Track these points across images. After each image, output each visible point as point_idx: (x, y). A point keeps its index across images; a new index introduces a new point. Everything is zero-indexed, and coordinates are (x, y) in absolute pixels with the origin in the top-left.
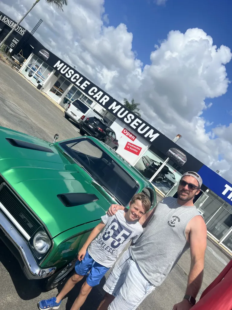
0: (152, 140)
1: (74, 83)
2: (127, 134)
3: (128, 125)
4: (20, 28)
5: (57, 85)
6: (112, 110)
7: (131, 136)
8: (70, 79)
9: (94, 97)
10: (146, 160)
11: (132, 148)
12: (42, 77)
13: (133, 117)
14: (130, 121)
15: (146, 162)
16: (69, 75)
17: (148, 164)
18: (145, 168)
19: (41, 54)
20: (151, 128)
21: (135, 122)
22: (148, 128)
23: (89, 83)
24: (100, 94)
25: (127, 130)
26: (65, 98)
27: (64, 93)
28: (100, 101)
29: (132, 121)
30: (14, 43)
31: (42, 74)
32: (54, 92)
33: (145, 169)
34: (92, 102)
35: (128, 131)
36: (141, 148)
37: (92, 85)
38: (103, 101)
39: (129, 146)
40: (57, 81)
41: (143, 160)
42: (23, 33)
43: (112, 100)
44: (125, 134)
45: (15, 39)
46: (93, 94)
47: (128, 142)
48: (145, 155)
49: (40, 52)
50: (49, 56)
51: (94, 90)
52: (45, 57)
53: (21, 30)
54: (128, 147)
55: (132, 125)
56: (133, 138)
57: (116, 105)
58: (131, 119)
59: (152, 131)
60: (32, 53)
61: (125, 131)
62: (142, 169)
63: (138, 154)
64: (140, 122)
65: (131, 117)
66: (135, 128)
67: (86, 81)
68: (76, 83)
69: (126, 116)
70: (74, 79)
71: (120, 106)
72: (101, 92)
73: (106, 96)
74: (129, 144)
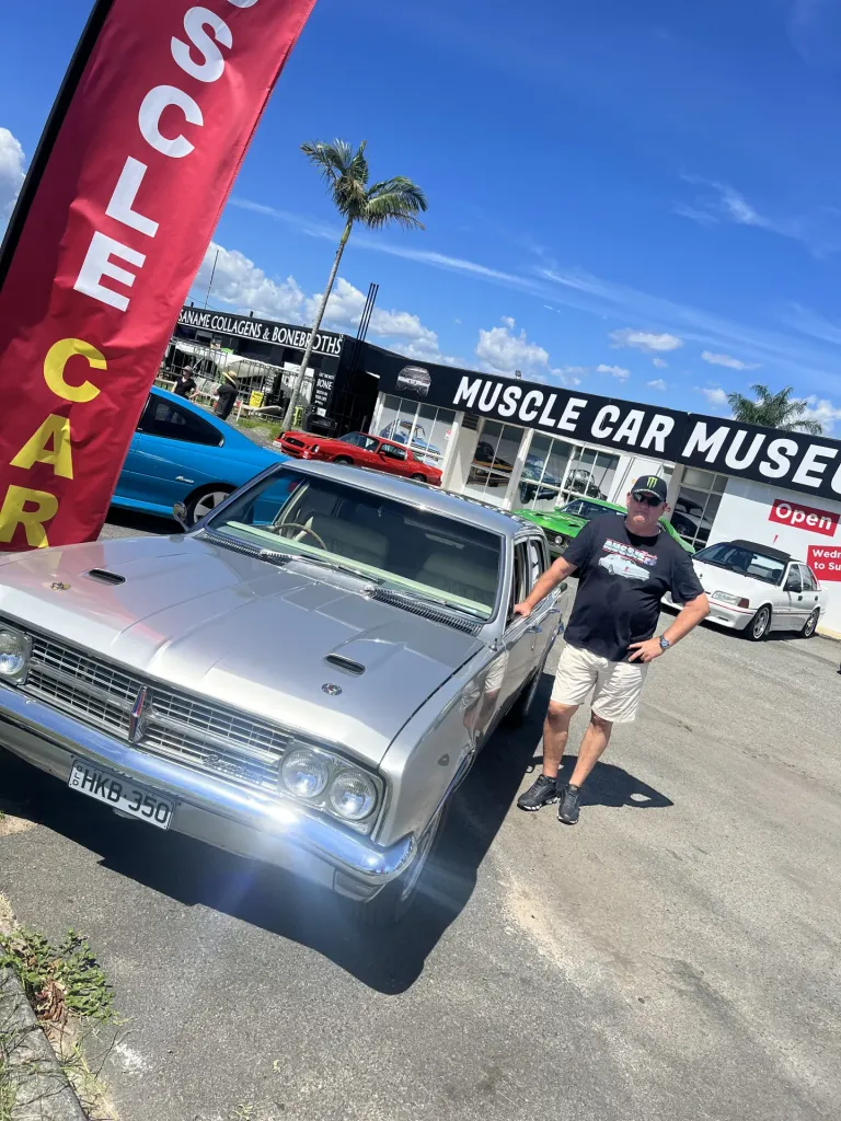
1: (534, 424)
2: (794, 519)
3: (786, 482)
4: (325, 337)
5: (483, 453)
6: (698, 458)
7: (811, 520)
8: (515, 418)
9: (617, 438)
12: (430, 450)
13: (792, 448)
14: (785, 466)
16: (507, 407)
19: (406, 384)
21: (808, 463)
23: (583, 403)
24: (634, 420)
25: (791, 504)
26: (522, 486)
27: (515, 470)
28: (645, 444)
29: (795, 462)
30: (324, 390)
31: (429, 441)
32: (483, 481)
34: (617, 458)
35: (795, 507)
37: (596, 403)
38: (654, 439)
39: (821, 560)
40: (479, 444)
42: (336, 349)
43: (685, 424)
44: (787, 522)
45: (321, 378)
46: (609, 430)
47: (811, 548)
49: (400, 378)
50: (429, 379)
51: (608, 415)
52: (418, 387)
53: (330, 344)
54: (822, 566)
55: (800, 477)
56: (826, 522)
57: (709, 433)
58: (789, 457)
60: (380, 393)
64: (831, 453)
65: (782, 451)
66: (817, 486)
67: (572, 400)
68: (541, 422)
69: (762, 455)
70: (528, 412)
71: (723, 431)
72: (634, 411)
73: (657, 416)
74: (817, 553)
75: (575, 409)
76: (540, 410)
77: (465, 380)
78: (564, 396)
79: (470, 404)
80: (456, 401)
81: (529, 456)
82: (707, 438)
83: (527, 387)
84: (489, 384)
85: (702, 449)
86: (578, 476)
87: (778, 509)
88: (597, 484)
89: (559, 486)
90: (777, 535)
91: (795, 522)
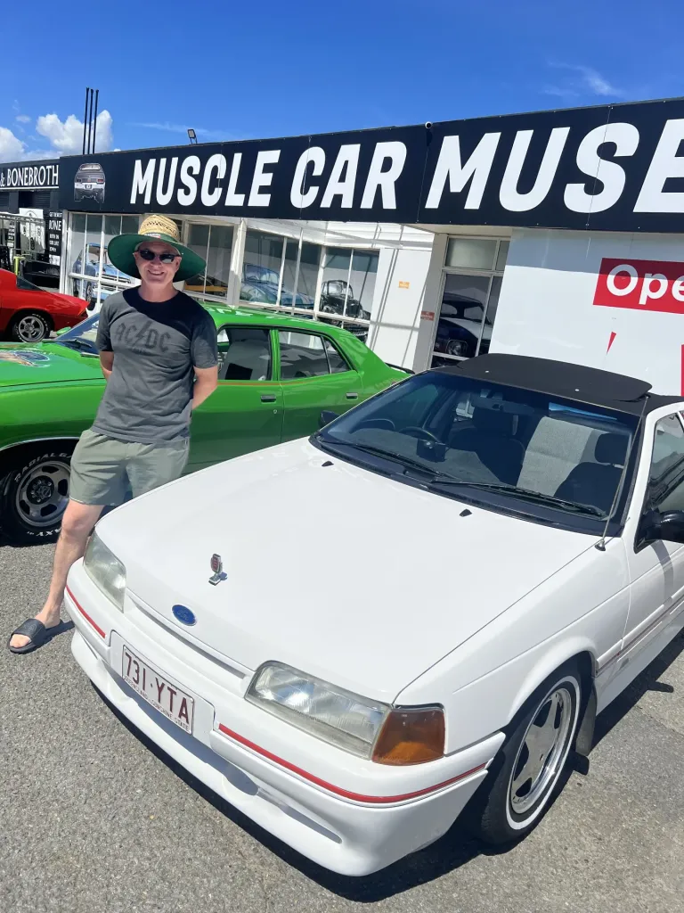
2: (646, 293)
3: (622, 217)
4: (49, 167)
6: (453, 206)
8: (198, 205)
9: (326, 203)
13: (626, 137)
14: (614, 179)
16: (187, 191)
19: (83, 192)
23: (272, 156)
24: (346, 163)
25: (632, 262)
28: (367, 202)
29: (636, 168)
30: (55, 232)
35: (644, 268)
37: (292, 149)
38: (379, 187)
43: (423, 145)
44: (631, 301)
46: (314, 191)
49: (78, 186)
50: (102, 176)
51: (311, 165)
52: (95, 192)
55: (651, 201)
57: (466, 153)
58: (622, 161)
60: (64, 214)
65: (607, 151)
67: (261, 154)
68: (229, 203)
69: (568, 171)
70: (211, 192)
71: (490, 141)
72: (344, 148)
73: (379, 145)
75: (268, 168)
76: (224, 184)
77: (138, 163)
78: (250, 150)
79: (147, 201)
80: (133, 201)
81: (247, 267)
82: (464, 162)
83: (204, 152)
84: (163, 161)
85: (456, 187)
86: (333, 290)
87: (611, 279)
88: (356, 298)
89: (312, 308)
90: (613, 335)
91: (649, 299)
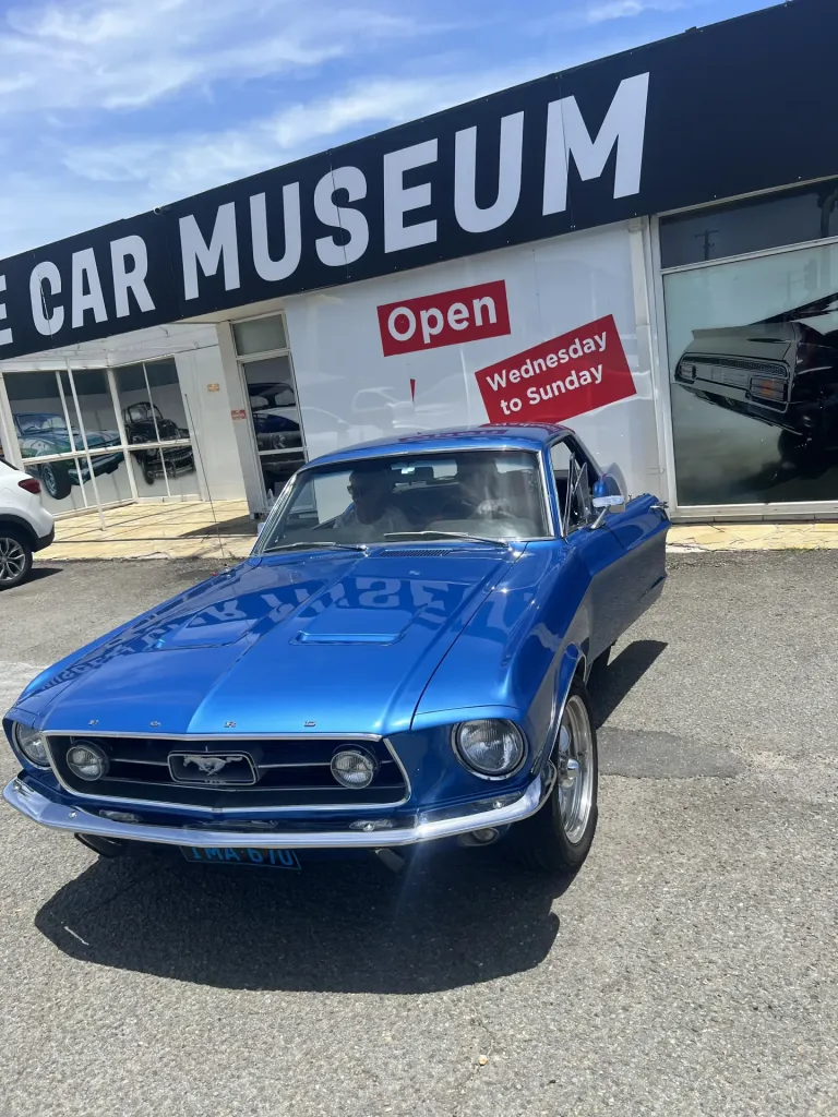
0: (627, 183)
2: (427, 331)
3: (377, 262)
6: (213, 289)
7: (457, 316)
9: (78, 321)
10: (723, 373)
11: (542, 380)
14: (356, 223)
15: (733, 381)
17: (773, 387)
18: (776, 431)
20: (532, 100)
21: (399, 199)
22: (512, 128)
24: (84, 271)
28: (123, 310)
29: (372, 207)
33: (786, 442)
35: (417, 306)
36: (606, 325)
37: (17, 271)
38: (129, 289)
39: (510, 391)
41: (698, 385)
44: (416, 343)
46: (59, 312)
47: (482, 376)
48: (683, 343)
51: (46, 283)
54: (515, 405)
55: (399, 238)
56: (485, 309)
57: (207, 231)
59: (564, 114)
61: (402, 324)
62: (756, 466)
63: (617, 384)
64: (426, 152)
65: (340, 198)
66: (433, 238)
69: (313, 228)
71: (226, 214)
72: (75, 256)
73: (113, 244)
74: (497, 382)
81: (19, 418)
82: (208, 241)
85: (210, 269)
86: (136, 415)
87: (391, 325)
88: (167, 417)
89: (119, 443)
90: (413, 382)
91: (431, 336)
